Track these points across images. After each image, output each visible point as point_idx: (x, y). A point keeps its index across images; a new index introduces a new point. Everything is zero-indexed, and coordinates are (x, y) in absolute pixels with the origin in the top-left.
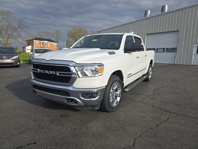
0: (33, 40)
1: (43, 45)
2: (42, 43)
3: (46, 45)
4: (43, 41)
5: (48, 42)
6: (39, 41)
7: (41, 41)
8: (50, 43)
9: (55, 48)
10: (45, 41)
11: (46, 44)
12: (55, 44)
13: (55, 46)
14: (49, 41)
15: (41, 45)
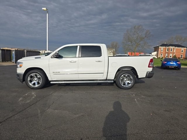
0: (159, 46)
1: (168, 50)
2: (168, 49)
3: (171, 51)
4: (168, 46)
5: (174, 47)
6: (165, 47)
7: (166, 47)
8: (177, 48)
9: (182, 54)
10: (171, 47)
11: (172, 49)
12: (183, 49)
13: (182, 52)
14: (176, 47)
15: (166, 50)
